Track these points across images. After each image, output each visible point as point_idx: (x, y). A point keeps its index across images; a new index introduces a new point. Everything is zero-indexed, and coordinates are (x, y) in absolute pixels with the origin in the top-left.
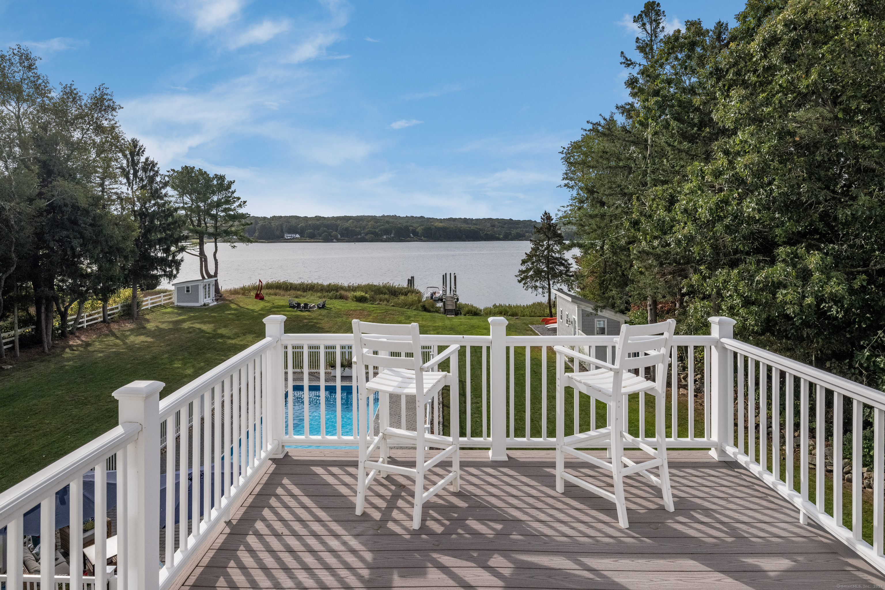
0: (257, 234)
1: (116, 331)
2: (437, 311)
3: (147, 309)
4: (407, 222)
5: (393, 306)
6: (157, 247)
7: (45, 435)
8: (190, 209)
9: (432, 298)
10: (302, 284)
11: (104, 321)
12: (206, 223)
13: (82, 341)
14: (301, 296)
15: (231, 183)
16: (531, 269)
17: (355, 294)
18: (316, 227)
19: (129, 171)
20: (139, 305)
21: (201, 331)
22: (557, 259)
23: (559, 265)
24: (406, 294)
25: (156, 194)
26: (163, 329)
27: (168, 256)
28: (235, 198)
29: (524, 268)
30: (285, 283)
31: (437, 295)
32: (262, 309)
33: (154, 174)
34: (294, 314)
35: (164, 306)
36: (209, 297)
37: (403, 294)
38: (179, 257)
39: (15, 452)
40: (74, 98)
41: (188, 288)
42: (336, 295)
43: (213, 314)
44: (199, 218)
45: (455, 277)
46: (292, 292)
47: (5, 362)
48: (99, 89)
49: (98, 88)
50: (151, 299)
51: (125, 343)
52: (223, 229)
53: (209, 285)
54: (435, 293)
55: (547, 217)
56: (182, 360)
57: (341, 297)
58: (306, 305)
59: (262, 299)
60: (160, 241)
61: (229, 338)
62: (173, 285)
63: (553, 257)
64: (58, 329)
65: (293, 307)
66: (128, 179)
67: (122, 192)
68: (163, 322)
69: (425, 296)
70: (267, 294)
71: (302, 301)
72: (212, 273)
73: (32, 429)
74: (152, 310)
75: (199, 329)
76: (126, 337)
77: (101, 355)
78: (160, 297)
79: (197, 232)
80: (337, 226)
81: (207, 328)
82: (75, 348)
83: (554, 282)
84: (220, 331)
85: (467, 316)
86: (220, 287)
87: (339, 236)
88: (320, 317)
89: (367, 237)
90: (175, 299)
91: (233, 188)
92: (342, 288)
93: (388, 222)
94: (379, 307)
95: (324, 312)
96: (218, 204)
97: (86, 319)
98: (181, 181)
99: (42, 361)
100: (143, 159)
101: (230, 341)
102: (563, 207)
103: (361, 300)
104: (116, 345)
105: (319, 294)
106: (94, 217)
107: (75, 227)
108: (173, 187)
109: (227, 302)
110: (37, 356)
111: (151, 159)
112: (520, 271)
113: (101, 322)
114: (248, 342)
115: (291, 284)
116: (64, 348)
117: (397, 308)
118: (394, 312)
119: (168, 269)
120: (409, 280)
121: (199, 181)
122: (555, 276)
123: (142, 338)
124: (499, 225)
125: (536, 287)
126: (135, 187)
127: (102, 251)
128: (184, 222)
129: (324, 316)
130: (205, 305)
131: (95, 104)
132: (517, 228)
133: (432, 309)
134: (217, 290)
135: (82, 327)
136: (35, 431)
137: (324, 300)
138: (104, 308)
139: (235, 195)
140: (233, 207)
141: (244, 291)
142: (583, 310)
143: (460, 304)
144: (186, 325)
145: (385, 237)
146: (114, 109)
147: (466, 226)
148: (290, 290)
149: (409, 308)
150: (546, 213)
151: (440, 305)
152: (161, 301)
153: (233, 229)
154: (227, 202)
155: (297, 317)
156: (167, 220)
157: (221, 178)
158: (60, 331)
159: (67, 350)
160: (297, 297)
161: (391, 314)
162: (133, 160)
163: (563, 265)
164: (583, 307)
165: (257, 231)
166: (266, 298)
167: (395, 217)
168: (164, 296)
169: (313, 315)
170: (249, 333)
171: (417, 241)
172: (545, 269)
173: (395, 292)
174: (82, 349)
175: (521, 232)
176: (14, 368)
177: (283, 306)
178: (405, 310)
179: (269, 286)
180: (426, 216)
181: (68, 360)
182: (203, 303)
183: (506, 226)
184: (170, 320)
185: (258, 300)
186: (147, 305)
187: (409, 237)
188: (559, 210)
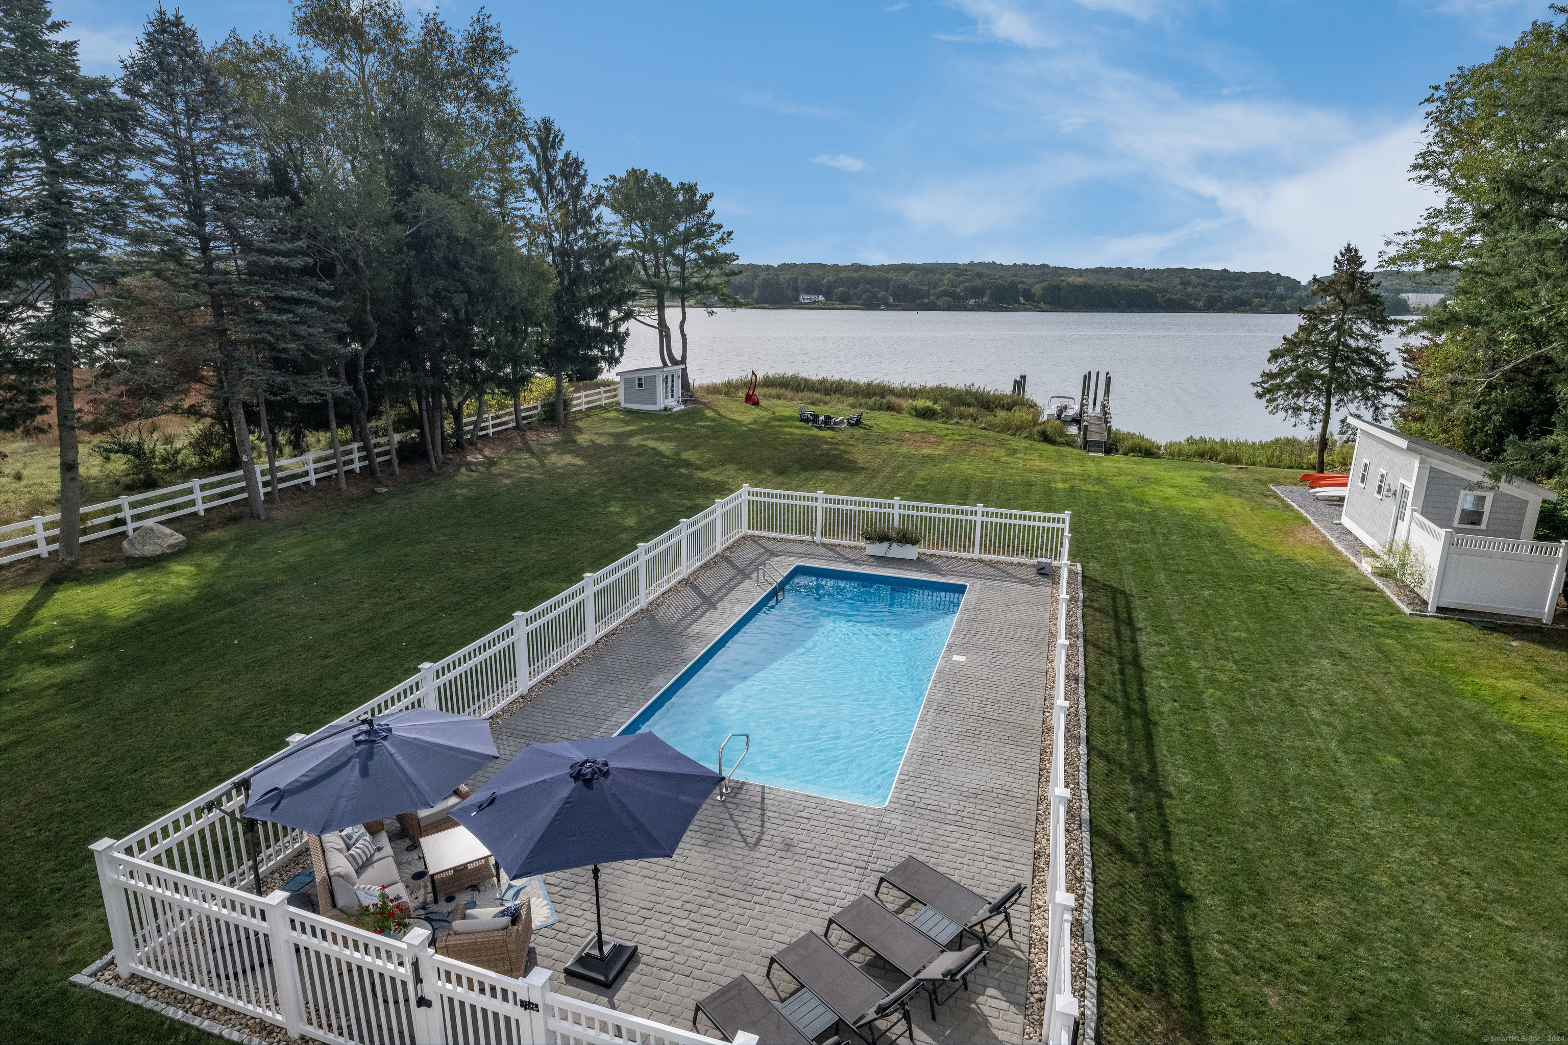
0: (755, 295)
1: (533, 445)
2: (1070, 443)
3: (580, 411)
4: (1015, 275)
5: (984, 429)
6: (589, 310)
7: (411, 607)
8: (641, 246)
9: (1059, 416)
10: (823, 382)
11: (517, 428)
12: (667, 272)
13: (485, 456)
14: (820, 401)
15: (707, 198)
16: (1291, 370)
17: (915, 403)
18: (854, 284)
19: (540, 178)
20: (566, 404)
21: (657, 452)
22: (1358, 351)
23: (1358, 366)
24: (1009, 408)
25: (583, 218)
26: (599, 446)
27: (606, 325)
28: (713, 226)
29: (1274, 368)
30: (794, 378)
31: (1071, 412)
32: (755, 422)
33: (579, 182)
34: (806, 432)
35: (604, 408)
36: (673, 396)
37: (1003, 407)
38: (622, 329)
39: (368, 631)
40: (441, 40)
41: (640, 380)
42: (881, 404)
43: (677, 426)
44: (657, 262)
45: (1108, 380)
46: (807, 394)
47: (380, 482)
48: (478, 20)
49: (475, 18)
50: (586, 396)
51: (543, 465)
52: (695, 280)
53: (672, 376)
54: (1065, 408)
55: (1351, 257)
56: (623, 499)
57: (890, 408)
58: (828, 419)
59: (756, 403)
60: (592, 301)
61: (699, 468)
62: (618, 374)
63: (1349, 346)
64: (451, 436)
65: (807, 421)
66: (539, 190)
67: (533, 216)
68: (602, 434)
69: (1047, 412)
70: (764, 396)
71: (822, 411)
72: (678, 357)
73: (397, 595)
74: (588, 413)
75: (654, 449)
76: (546, 454)
77: (508, 481)
78: (599, 393)
79: (652, 286)
80: (887, 281)
81: (666, 448)
82: (473, 468)
83: (1342, 400)
84: (685, 455)
85: (1130, 457)
86: (691, 381)
87: (891, 299)
88: (851, 442)
89: (939, 302)
90: (621, 398)
91: (711, 206)
92: (892, 392)
93: (980, 275)
94: (958, 430)
95: (858, 432)
96: (686, 238)
97: (491, 423)
98: (627, 197)
99: (427, 485)
100: (561, 155)
101: (700, 474)
102: (1404, 234)
103: (925, 414)
104: (530, 467)
105: (851, 400)
106: (484, 256)
107: (455, 272)
108: (613, 207)
109: (700, 406)
110: (422, 476)
111: (573, 155)
112: (1264, 374)
113: (514, 428)
114: (728, 477)
115: (806, 380)
116: (459, 466)
117: (991, 434)
118: (985, 441)
119: (607, 349)
120: (1015, 382)
121: (654, 196)
122: (1344, 388)
123: (568, 459)
124: (1197, 280)
125: (1297, 410)
126: (551, 206)
127: (499, 313)
128: (629, 269)
129: (858, 439)
130: (666, 409)
131: (473, 50)
132: (1236, 288)
133: (1059, 439)
134: (686, 385)
135: (487, 435)
136: (400, 599)
137: (859, 410)
138: (516, 406)
139: (714, 220)
140: (710, 243)
141: (729, 389)
142: (1432, 470)
143: (1117, 432)
144: (634, 441)
145: (971, 302)
146: (503, 57)
147: (1130, 282)
148: (803, 391)
149: (1014, 435)
150: (1348, 249)
151: (1073, 430)
152: (600, 400)
153: (711, 282)
154: (701, 233)
155: (813, 438)
156: (603, 264)
157: (690, 189)
158: (454, 440)
159: (463, 470)
160: (813, 404)
161: (980, 443)
162: (546, 157)
163: (1370, 364)
164: (1435, 463)
165: (756, 289)
166: (763, 402)
167: (993, 266)
168: (605, 392)
169: (839, 437)
170: (731, 462)
171: (1030, 310)
172: (1326, 372)
173: (988, 402)
174: (482, 469)
175: (1244, 297)
176: (389, 492)
177: (790, 418)
178: (1006, 436)
179: (769, 383)
180: (1052, 264)
181: (463, 486)
182: (662, 407)
183: (1212, 284)
184: (613, 431)
185: (749, 406)
186: (580, 404)
187: (1017, 301)
188: (1388, 243)
